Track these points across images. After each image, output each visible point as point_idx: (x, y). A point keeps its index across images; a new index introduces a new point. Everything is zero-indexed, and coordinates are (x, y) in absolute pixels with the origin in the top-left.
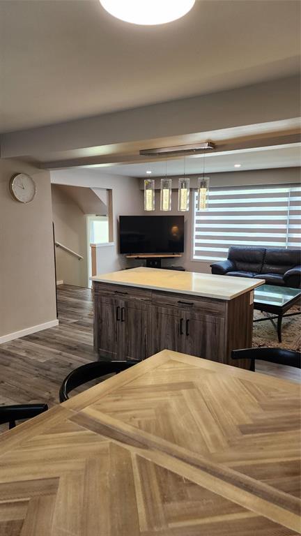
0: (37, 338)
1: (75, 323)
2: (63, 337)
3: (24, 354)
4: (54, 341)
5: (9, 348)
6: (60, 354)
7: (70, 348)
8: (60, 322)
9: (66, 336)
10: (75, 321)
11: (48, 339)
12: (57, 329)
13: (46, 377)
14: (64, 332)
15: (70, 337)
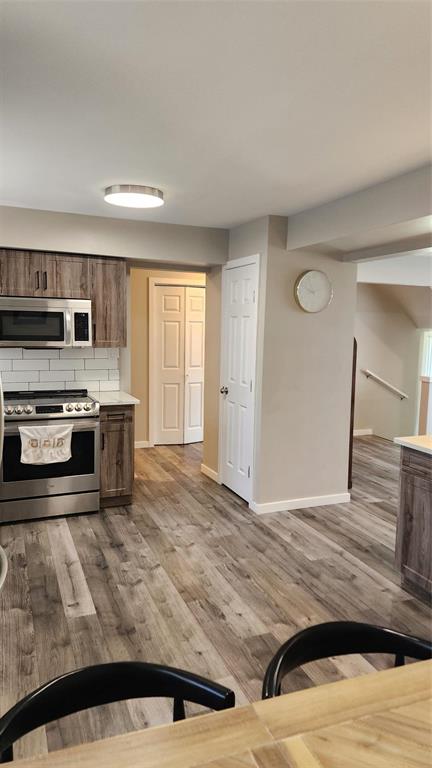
0: (313, 517)
1: (375, 504)
2: (352, 524)
3: (287, 539)
4: (337, 527)
5: (271, 524)
6: (341, 554)
7: (359, 547)
8: (352, 498)
9: (357, 524)
10: (377, 500)
11: (329, 523)
12: (345, 509)
13: (310, 588)
14: (356, 516)
15: (363, 527)
